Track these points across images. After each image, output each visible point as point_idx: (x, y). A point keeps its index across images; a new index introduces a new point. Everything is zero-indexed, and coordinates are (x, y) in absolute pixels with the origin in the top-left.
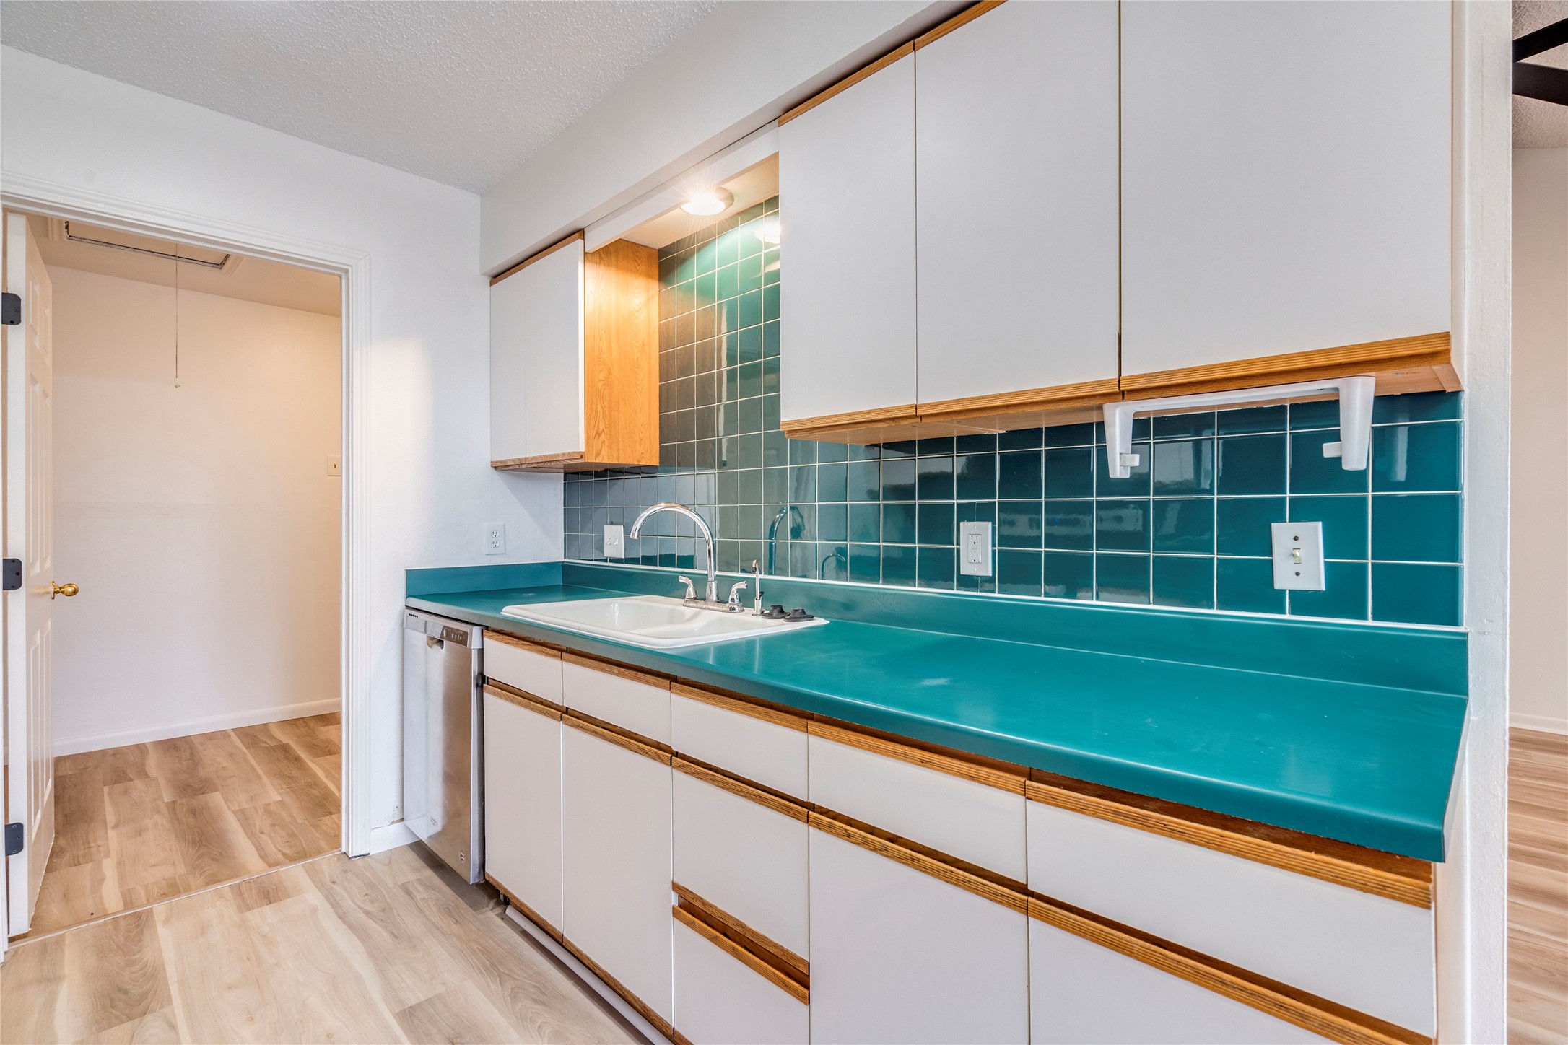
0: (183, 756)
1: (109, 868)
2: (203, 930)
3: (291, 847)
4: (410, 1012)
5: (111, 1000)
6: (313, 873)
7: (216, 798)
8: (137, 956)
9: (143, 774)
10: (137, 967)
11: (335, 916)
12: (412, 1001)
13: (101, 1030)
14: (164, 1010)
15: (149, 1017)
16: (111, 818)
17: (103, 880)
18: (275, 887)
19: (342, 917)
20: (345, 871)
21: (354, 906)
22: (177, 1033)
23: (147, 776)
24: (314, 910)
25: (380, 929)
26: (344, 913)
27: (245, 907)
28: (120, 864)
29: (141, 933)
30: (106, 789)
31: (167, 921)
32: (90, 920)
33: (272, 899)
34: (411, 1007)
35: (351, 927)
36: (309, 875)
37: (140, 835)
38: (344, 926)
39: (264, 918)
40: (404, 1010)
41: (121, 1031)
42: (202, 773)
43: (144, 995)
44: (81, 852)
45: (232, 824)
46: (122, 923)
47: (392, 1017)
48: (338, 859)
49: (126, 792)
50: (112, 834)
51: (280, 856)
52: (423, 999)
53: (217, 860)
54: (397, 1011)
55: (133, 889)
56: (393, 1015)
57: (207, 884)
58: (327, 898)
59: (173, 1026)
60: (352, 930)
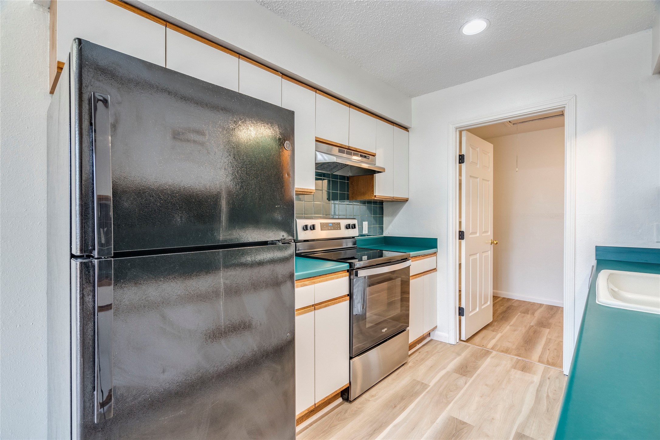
0: (551, 313)
1: (499, 336)
2: (497, 365)
3: (553, 360)
4: (522, 436)
5: (463, 367)
6: (545, 371)
7: (547, 331)
8: (477, 361)
9: (533, 314)
10: (475, 364)
11: (536, 389)
12: (527, 433)
13: (454, 372)
14: (468, 378)
15: (464, 377)
16: (512, 323)
17: (494, 338)
18: (529, 367)
19: (538, 391)
20: (557, 378)
21: (546, 390)
22: (465, 386)
23: (533, 315)
24: (532, 382)
25: (546, 404)
26: (540, 390)
27: (514, 367)
28: (502, 336)
29: (484, 356)
30: (519, 314)
31: (493, 357)
32: (482, 347)
33: (524, 370)
34: (524, 435)
35: (537, 396)
36: (543, 371)
37: (514, 331)
38: (535, 394)
39: (517, 374)
40: (521, 434)
41: (457, 375)
42: (550, 321)
43: (469, 371)
44: (497, 328)
45: (542, 342)
46: (484, 351)
47: (515, 431)
48: (560, 372)
49: (523, 317)
50: (508, 327)
51: (546, 360)
52: (531, 436)
53: (526, 350)
54: (519, 432)
55: (498, 345)
56: (516, 431)
57: (516, 355)
58: (540, 382)
59: (466, 383)
60: (536, 397)
